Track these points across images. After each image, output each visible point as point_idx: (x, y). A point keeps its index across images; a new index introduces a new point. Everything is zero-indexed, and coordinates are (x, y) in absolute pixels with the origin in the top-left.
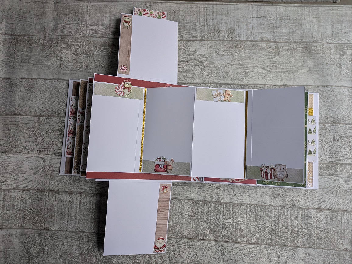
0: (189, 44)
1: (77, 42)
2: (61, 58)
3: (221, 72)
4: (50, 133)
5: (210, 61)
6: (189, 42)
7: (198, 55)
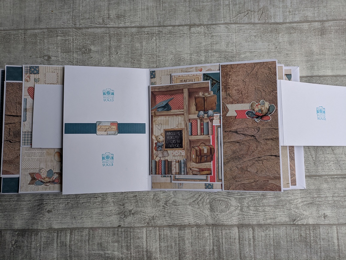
0: (212, 29)
1: (68, 36)
2: (49, 57)
5: (240, 51)
6: (212, 26)
7: (224, 43)
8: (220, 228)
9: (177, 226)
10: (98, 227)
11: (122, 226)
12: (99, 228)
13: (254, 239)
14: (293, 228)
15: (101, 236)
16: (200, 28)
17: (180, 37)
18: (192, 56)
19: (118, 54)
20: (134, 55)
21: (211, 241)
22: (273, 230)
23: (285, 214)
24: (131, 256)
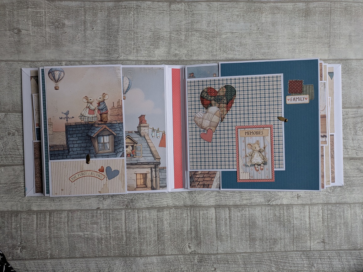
0: (193, 7)
1: (40, 8)
2: (19, 31)
3: (236, 44)
4: (14, 135)
5: (222, 31)
6: (193, 4)
7: (205, 22)
8: (197, 209)
9: (155, 208)
10: (76, 210)
11: (101, 208)
12: (78, 210)
13: (230, 219)
14: (267, 208)
15: (80, 218)
16: (180, 5)
17: (160, 13)
18: (172, 35)
19: (94, 29)
20: (111, 31)
21: (189, 221)
22: (249, 211)
23: (261, 195)
24: (110, 237)
